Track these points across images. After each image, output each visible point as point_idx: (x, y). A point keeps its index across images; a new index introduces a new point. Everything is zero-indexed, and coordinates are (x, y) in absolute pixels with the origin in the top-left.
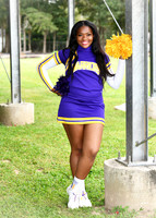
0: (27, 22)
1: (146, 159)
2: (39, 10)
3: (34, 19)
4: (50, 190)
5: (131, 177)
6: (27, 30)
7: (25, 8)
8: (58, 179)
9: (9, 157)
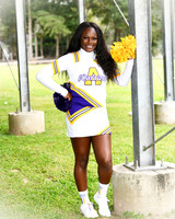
0: (38, 26)
1: (153, 163)
2: (51, 13)
3: (45, 22)
4: (59, 198)
5: (138, 182)
6: (39, 34)
7: (35, 11)
8: (67, 186)
9: (18, 166)
